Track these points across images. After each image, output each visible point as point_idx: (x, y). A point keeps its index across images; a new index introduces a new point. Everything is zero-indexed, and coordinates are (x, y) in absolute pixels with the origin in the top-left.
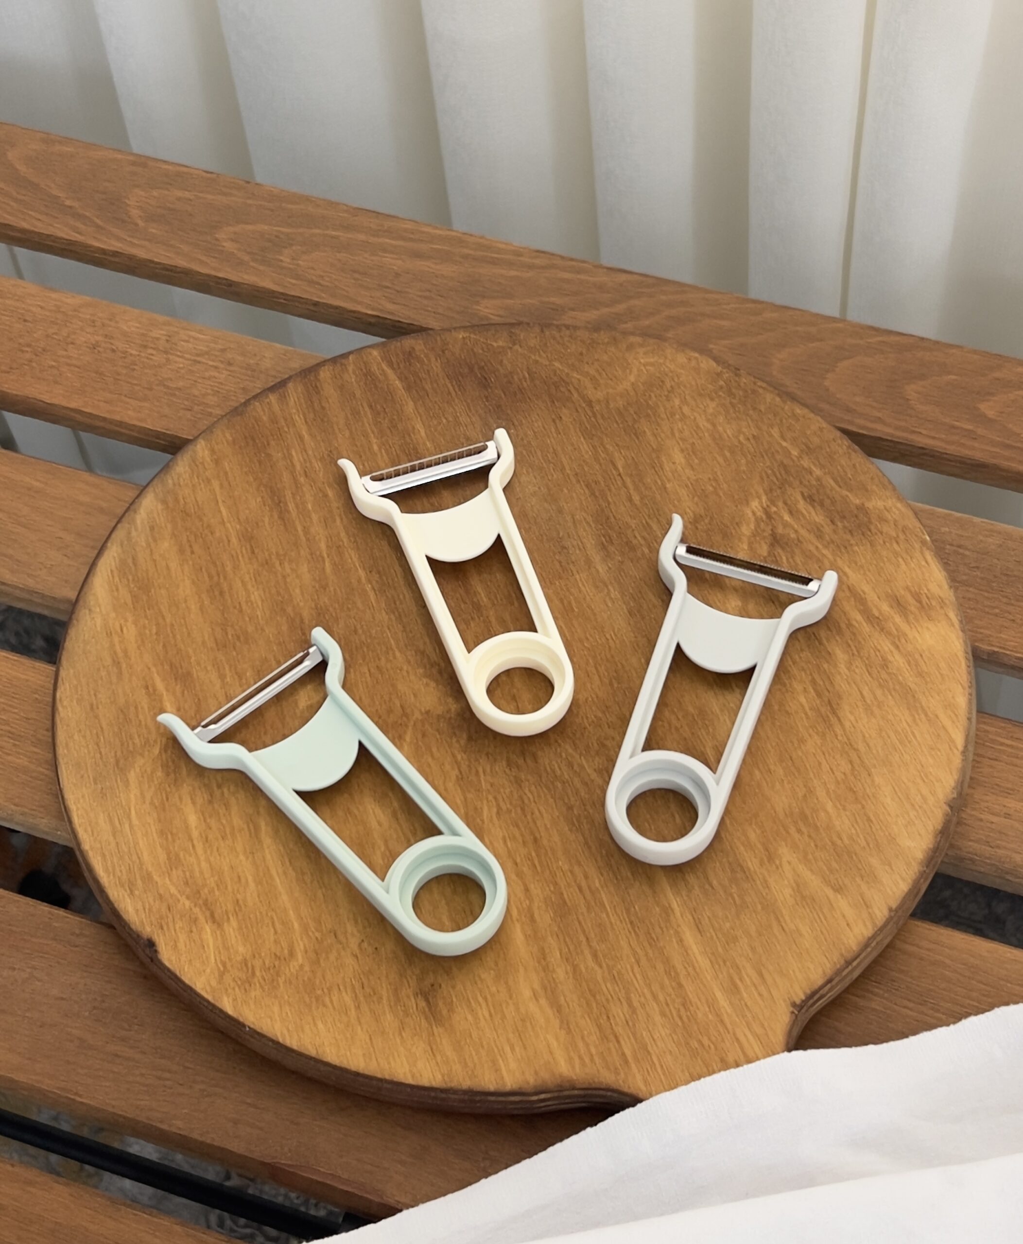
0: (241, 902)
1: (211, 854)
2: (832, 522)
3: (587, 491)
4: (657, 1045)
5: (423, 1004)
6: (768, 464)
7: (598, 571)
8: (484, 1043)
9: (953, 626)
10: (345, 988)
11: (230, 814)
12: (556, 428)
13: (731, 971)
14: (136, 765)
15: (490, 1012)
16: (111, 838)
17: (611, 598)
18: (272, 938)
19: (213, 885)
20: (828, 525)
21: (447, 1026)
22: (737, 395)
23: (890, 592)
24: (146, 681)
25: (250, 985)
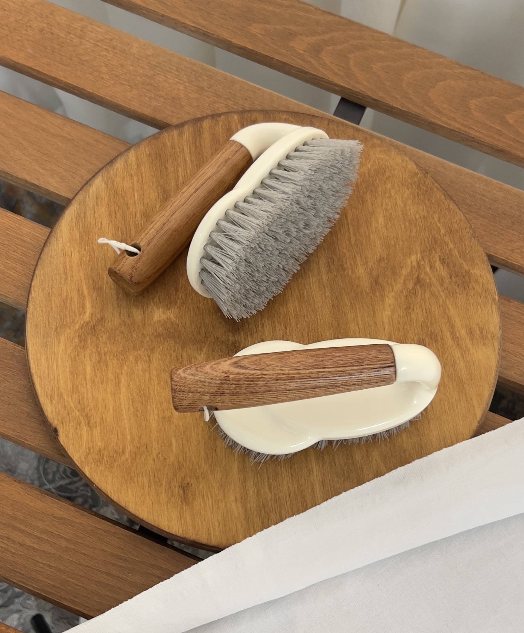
0: (104, 419)
1: (94, 390)
2: (451, 278)
5: (181, 492)
6: (427, 235)
7: (322, 279)
8: (206, 519)
9: (495, 350)
10: (146, 475)
11: (107, 371)
14: (66, 333)
15: (212, 504)
16: (46, 370)
17: (325, 296)
18: (116, 441)
19: (92, 407)
20: (448, 279)
21: (190, 506)
22: (422, 189)
23: (468, 324)
24: (79, 287)
25: (100, 463)
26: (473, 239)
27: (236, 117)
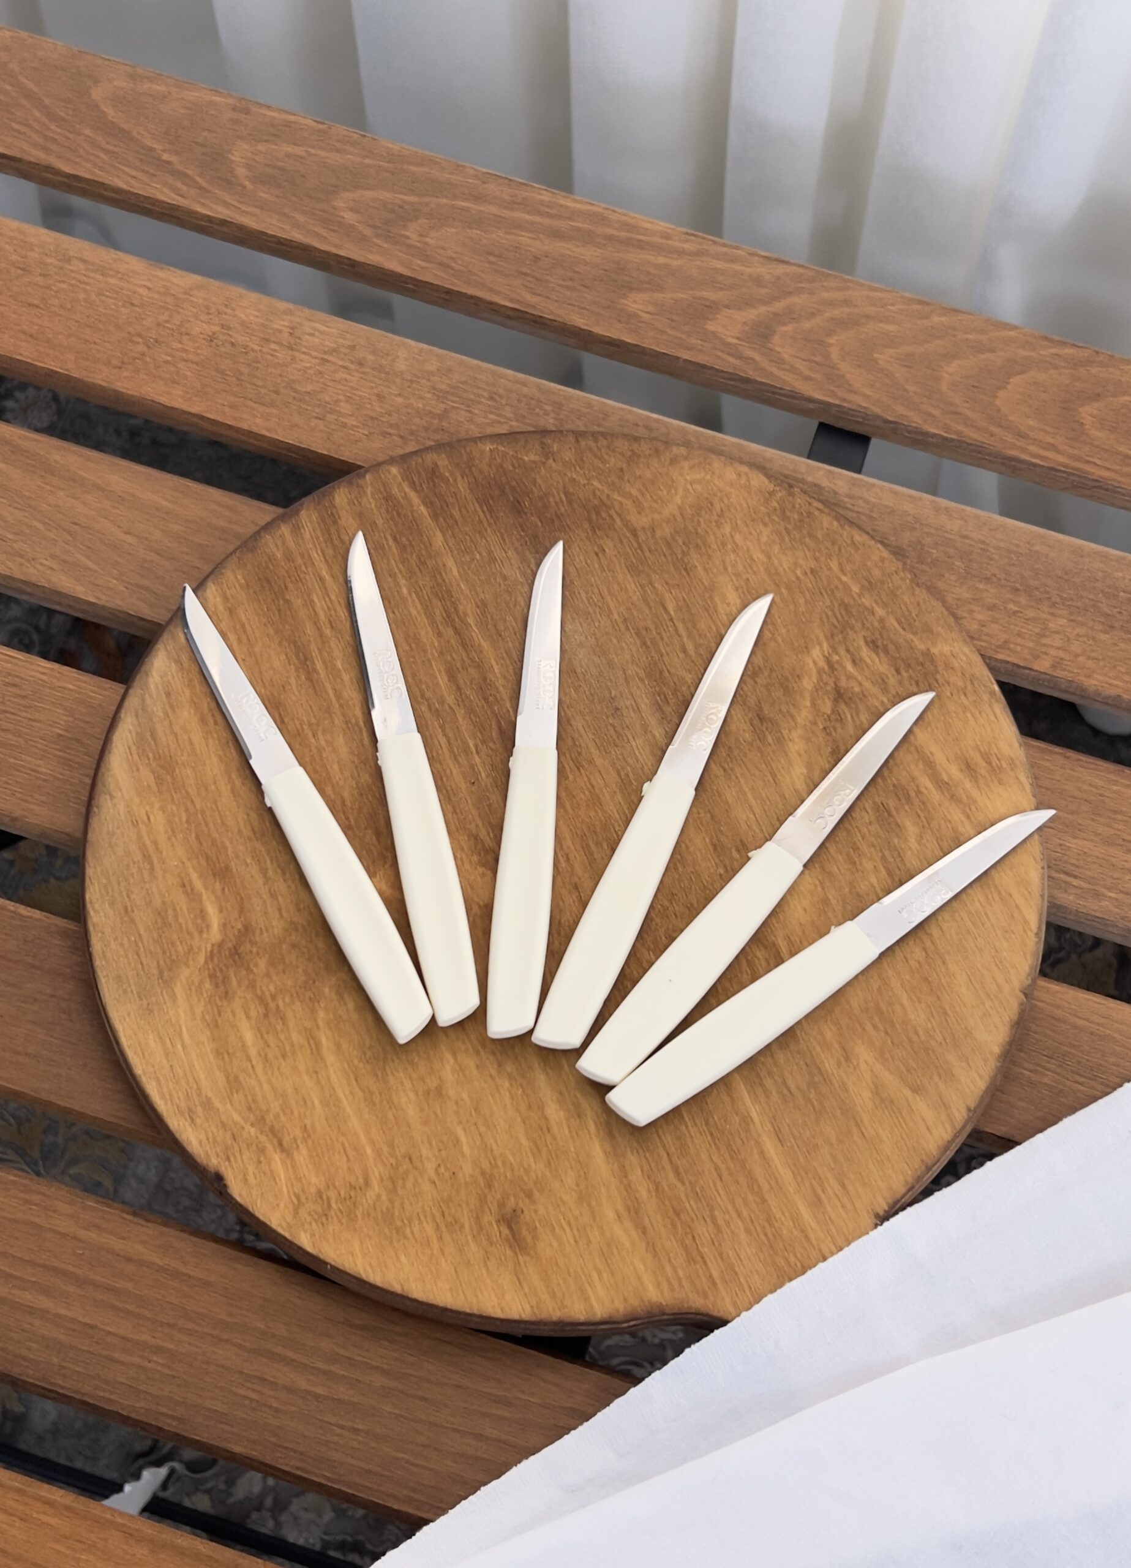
0: (309, 1127)
1: (273, 1074)
2: (898, 672)
3: (638, 642)
4: (744, 1266)
5: (506, 1231)
6: (828, 603)
7: (654, 737)
8: (571, 1271)
9: (1024, 789)
10: (426, 1218)
11: (288, 1030)
12: (600, 563)
13: (813, 1182)
14: (182, 977)
15: (574, 1237)
16: (164, 1061)
18: (345, 1166)
19: (278, 1109)
20: (893, 676)
21: (532, 1253)
22: (792, 519)
23: (959, 752)
24: (181, 878)
25: (327, 1219)
26: (917, 589)
27: (394, 470)
